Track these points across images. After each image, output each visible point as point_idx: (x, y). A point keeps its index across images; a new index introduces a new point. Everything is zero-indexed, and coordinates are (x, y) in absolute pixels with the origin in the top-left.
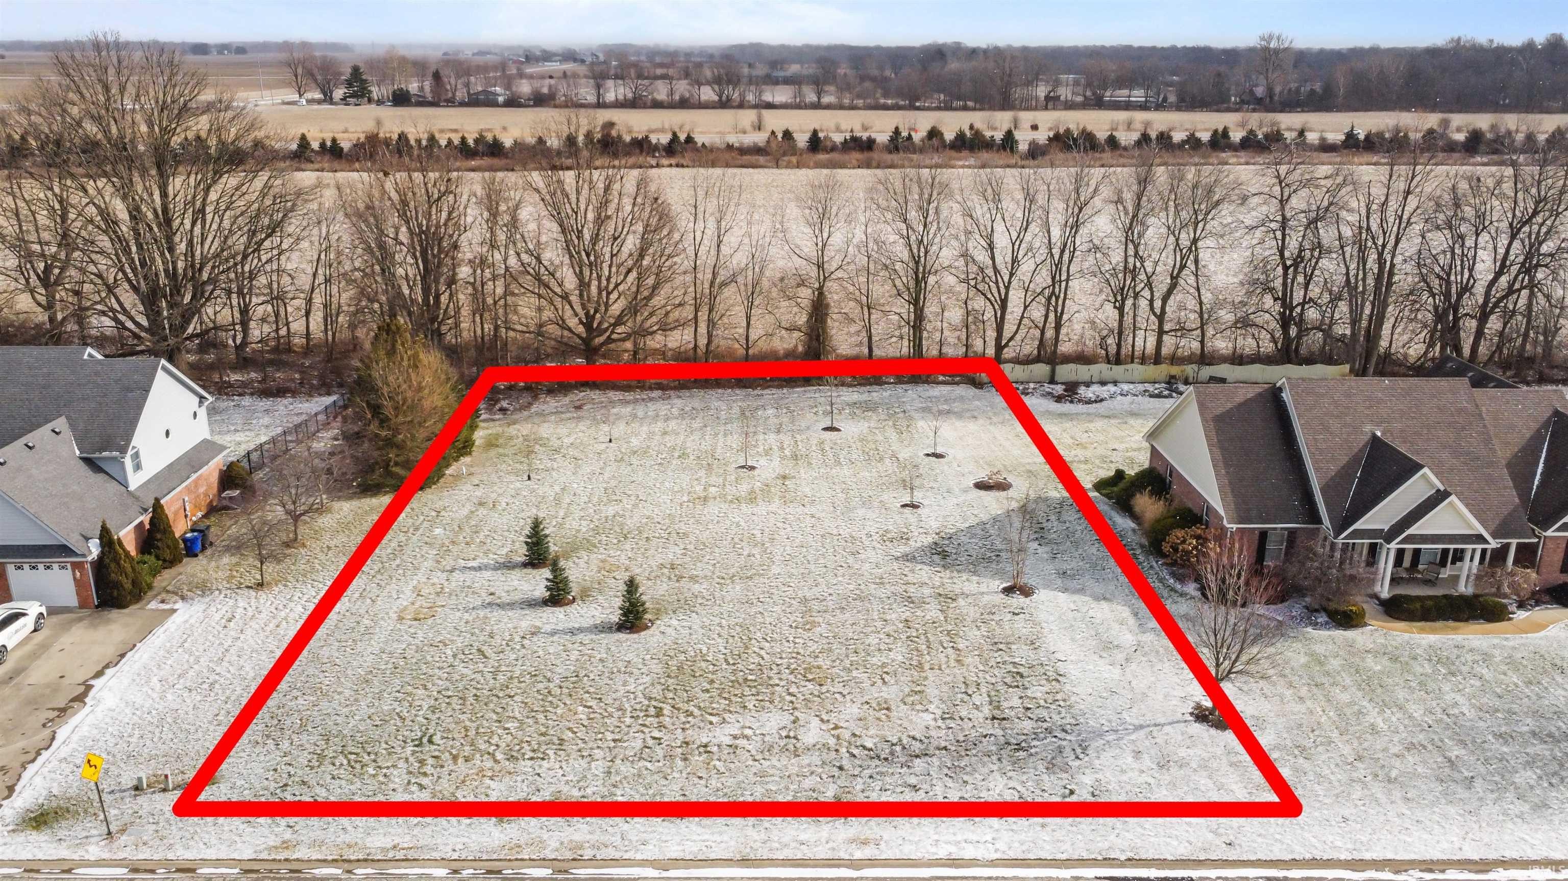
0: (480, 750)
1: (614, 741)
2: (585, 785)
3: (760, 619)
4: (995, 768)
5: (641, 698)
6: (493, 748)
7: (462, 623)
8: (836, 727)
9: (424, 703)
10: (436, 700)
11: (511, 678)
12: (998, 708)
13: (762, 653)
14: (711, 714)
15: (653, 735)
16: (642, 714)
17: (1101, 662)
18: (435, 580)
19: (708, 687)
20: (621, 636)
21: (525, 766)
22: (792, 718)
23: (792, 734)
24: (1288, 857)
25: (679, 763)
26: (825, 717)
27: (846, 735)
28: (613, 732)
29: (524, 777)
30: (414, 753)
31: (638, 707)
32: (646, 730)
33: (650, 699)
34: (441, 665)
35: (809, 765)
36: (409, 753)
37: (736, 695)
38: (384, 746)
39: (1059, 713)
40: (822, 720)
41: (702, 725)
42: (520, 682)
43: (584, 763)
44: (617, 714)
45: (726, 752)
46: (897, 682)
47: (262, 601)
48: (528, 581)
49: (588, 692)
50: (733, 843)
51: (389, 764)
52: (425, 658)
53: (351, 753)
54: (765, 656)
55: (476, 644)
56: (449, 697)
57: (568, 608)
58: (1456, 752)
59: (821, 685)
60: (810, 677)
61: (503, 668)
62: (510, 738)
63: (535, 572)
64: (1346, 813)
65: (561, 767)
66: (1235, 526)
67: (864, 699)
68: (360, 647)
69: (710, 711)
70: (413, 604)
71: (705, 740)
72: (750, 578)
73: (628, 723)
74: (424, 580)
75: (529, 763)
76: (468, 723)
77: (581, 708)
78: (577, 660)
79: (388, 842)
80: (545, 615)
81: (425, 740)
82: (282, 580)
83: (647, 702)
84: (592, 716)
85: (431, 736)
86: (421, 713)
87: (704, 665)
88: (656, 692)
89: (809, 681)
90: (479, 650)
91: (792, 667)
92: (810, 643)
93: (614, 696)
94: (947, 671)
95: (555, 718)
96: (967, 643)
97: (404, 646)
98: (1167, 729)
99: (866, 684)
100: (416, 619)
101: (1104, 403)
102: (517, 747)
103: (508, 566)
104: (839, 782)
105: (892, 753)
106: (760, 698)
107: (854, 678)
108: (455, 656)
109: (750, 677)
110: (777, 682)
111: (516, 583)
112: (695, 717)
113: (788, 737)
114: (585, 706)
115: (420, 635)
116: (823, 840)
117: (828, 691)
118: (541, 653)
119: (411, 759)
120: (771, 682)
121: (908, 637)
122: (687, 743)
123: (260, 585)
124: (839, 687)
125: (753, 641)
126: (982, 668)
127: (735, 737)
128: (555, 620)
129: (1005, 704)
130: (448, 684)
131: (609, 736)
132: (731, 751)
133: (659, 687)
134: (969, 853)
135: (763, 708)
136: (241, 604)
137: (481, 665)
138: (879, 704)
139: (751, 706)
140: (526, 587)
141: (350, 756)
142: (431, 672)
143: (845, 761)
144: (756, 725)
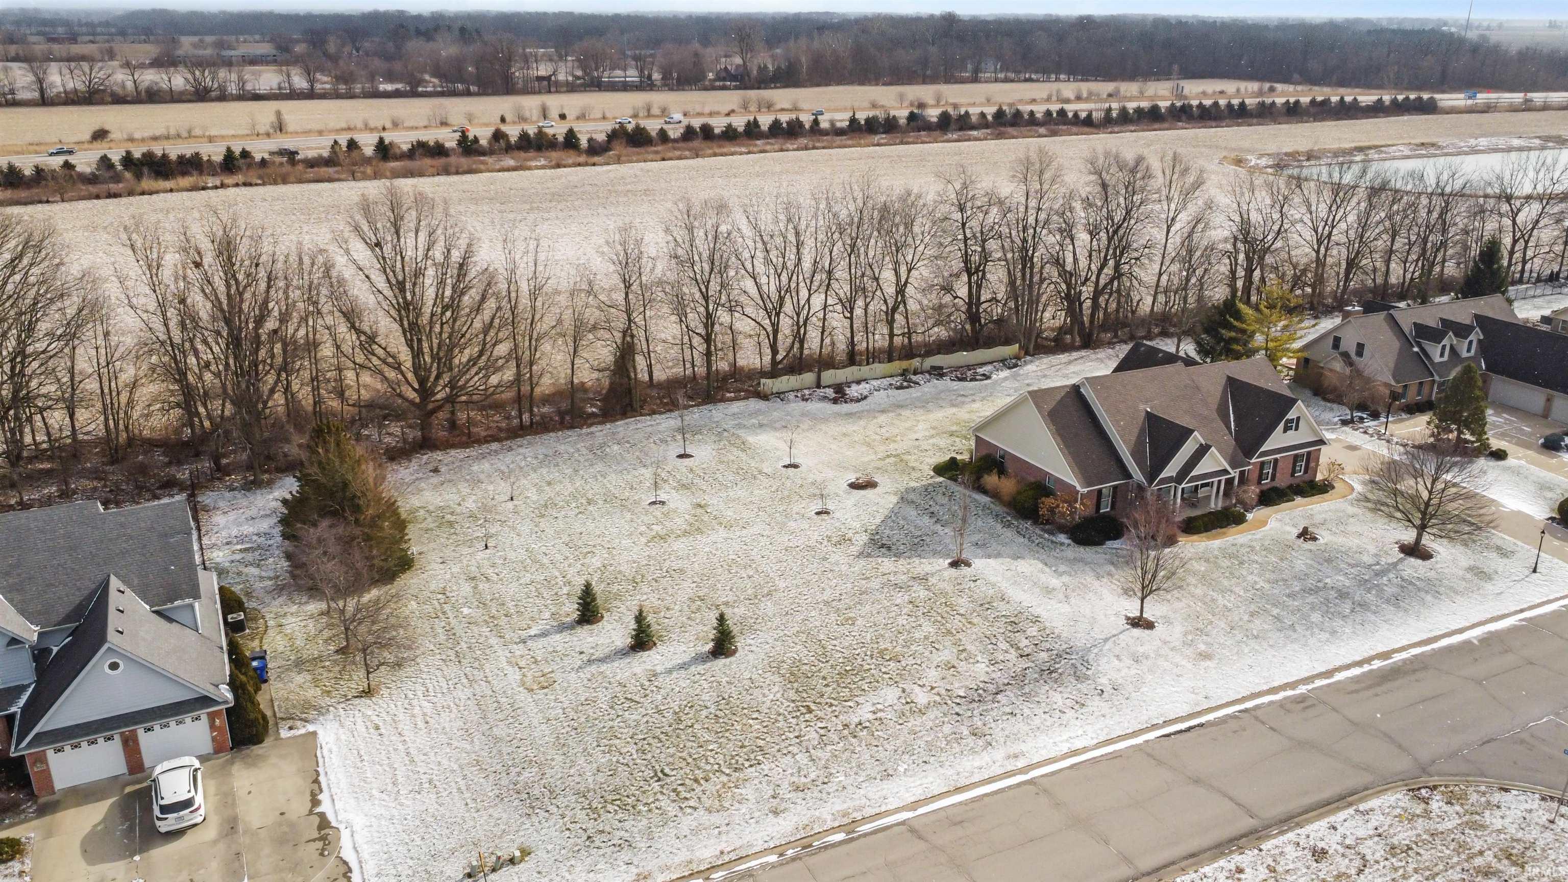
0: (709, 771)
1: (797, 737)
2: (806, 773)
4: (1047, 687)
5: (786, 703)
6: (716, 766)
8: (932, 688)
12: (1018, 648)
13: (838, 649)
14: (845, 701)
15: (819, 726)
16: (798, 714)
17: (1052, 602)
18: (519, 653)
21: (751, 772)
22: (900, 689)
23: (908, 700)
24: (1240, 697)
25: (855, 741)
26: (920, 683)
27: (943, 692)
28: (790, 732)
30: (661, 786)
31: (790, 709)
32: (811, 724)
33: (793, 701)
35: (936, 718)
36: (658, 787)
37: (849, 683)
38: (633, 788)
39: (1056, 642)
40: (919, 685)
41: (845, 710)
43: (790, 758)
44: (781, 718)
45: (877, 724)
46: (944, 647)
51: (652, 800)
53: (614, 800)
54: (842, 650)
57: (658, 650)
58: (1275, 611)
59: (898, 661)
60: (886, 657)
61: (662, 707)
62: (721, 756)
64: (1249, 662)
65: (777, 766)
66: (1086, 490)
67: (934, 664)
68: (523, 720)
69: (842, 699)
70: (524, 676)
71: (857, 720)
73: (794, 723)
74: (509, 654)
75: (753, 769)
76: (679, 754)
77: (751, 721)
78: (711, 687)
79: (714, 851)
80: (645, 659)
81: (660, 775)
82: (379, 683)
83: (793, 705)
84: (764, 724)
85: (662, 771)
86: (635, 756)
87: (806, 667)
88: (792, 694)
89: (888, 660)
91: (868, 653)
92: (864, 634)
93: (766, 706)
94: (968, 631)
96: (964, 609)
97: (561, 711)
98: (1121, 636)
99: (927, 653)
100: (543, 688)
101: (869, 399)
102: (733, 761)
103: (566, 627)
104: (965, 723)
105: (980, 695)
106: (867, 681)
107: (915, 651)
109: (847, 668)
110: (868, 666)
112: (836, 706)
113: (907, 703)
114: (753, 719)
115: (563, 699)
116: (991, 763)
117: (907, 665)
119: (665, 791)
122: (847, 725)
123: (367, 693)
124: (912, 660)
125: (824, 642)
126: (987, 624)
127: (874, 713)
129: (1021, 645)
130: (631, 730)
131: (790, 735)
132: (879, 722)
133: (792, 692)
134: (1079, 744)
135: (876, 687)
137: (641, 709)
138: (946, 665)
139: (866, 688)
140: (603, 640)
142: (607, 725)
143: (957, 709)
144: (881, 701)
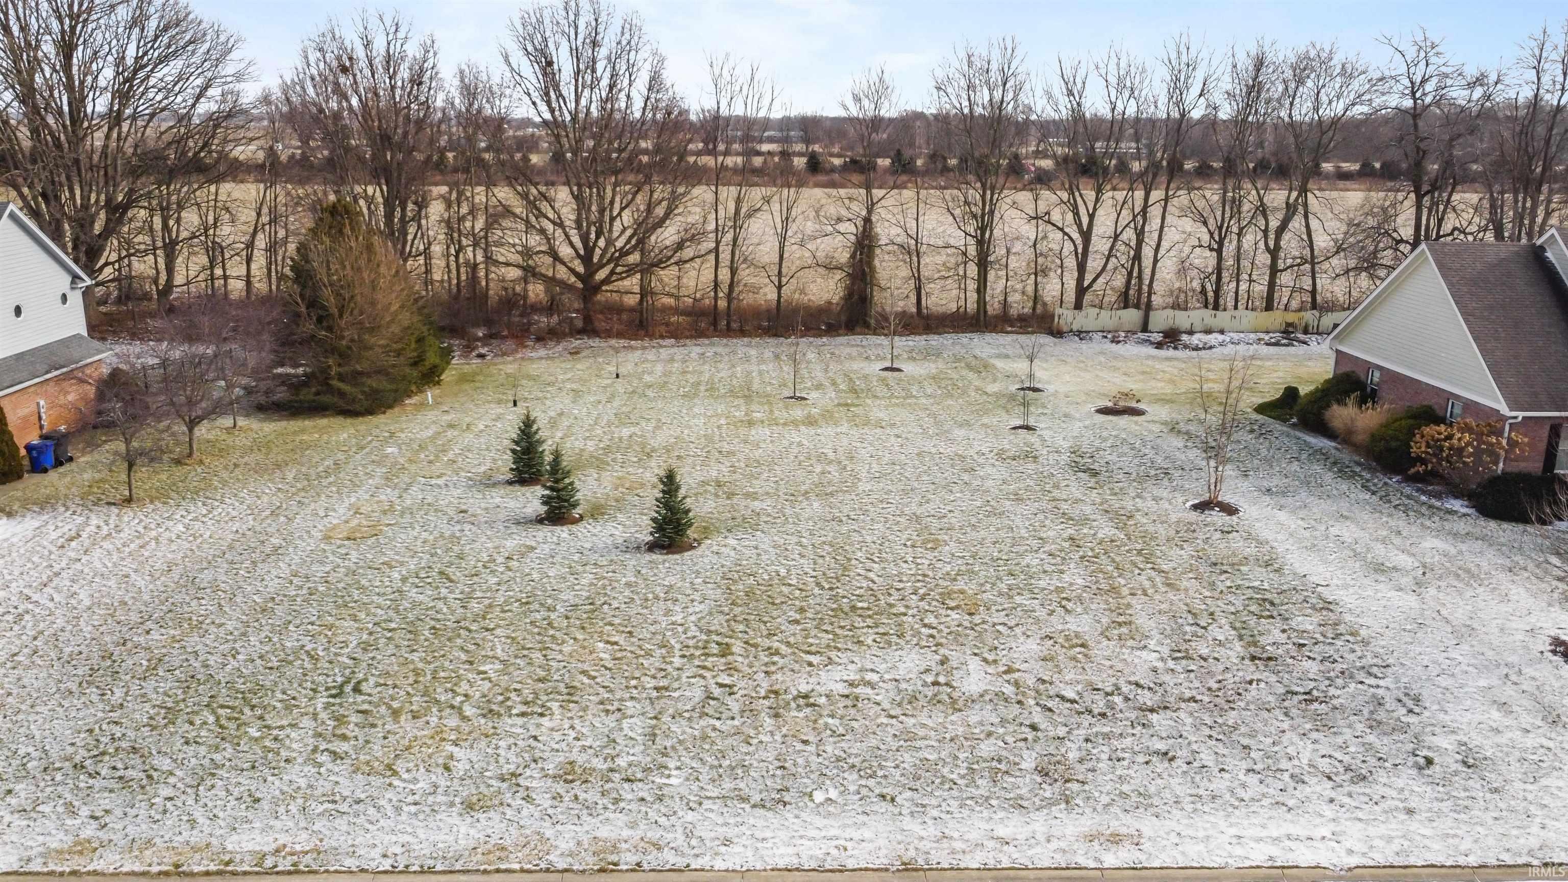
0: (437, 702)
1: (658, 689)
2: (613, 753)
3: (856, 537)
4: (1285, 726)
5: (693, 631)
6: (459, 699)
7: (419, 543)
8: (1010, 670)
9: (352, 638)
10: (371, 634)
11: (490, 606)
12: (1255, 644)
13: (871, 575)
14: (809, 653)
15: (720, 680)
16: (698, 653)
17: (1380, 587)
18: (383, 497)
19: (798, 617)
20: (657, 557)
21: (512, 724)
22: (938, 657)
23: (942, 679)
25: (769, 722)
26: (990, 658)
27: (1029, 680)
28: (654, 677)
29: (512, 741)
30: (327, 706)
31: (691, 643)
32: (708, 674)
33: (709, 632)
34: (382, 590)
35: (981, 723)
36: (320, 706)
37: (842, 627)
38: (279, 696)
39: (1354, 651)
40: (985, 660)
41: (797, 667)
42: (503, 611)
43: (610, 721)
44: (658, 652)
45: (841, 705)
46: (1086, 611)
47: (126, 519)
48: (516, 498)
49: (611, 624)
50: (882, 842)
51: (285, 722)
52: (358, 582)
53: (222, 707)
54: (876, 579)
55: (437, 567)
56: (390, 631)
57: (574, 528)
59: (971, 614)
60: (952, 604)
61: (479, 594)
62: (487, 685)
63: (524, 489)
65: (572, 727)
66: (1521, 415)
67: (1043, 632)
68: (262, 569)
69: (805, 648)
70: (347, 522)
71: (804, 688)
72: (832, 494)
73: (677, 665)
74: (367, 497)
75: (520, 721)
76: (420, 665)
77: (601, 645)
78: (591, 584)
79: (265, 843)
80: (540, 534)
81: (348, 689)
82: (161, 496)
83: (704, 637)
84: (619, 655)
85: (359, 682)
86: (346, 651)
87: (785, 589)
88: (719, 621)
89: (952, 609)
90: (441, 573)
91: (921, 591)
92: (939, 565)
93: (652, 629)
94: (1157, 597)
95: (560, 657)
96: (1172, 565)
97: (327, 569)
99: (1041, 613)
100: (349, 539)
101: (1214, 350)
102: (500, 698)
103: (487, 482)
104: (1038, 748)
105: (1110, 705)
106: (881, 630)
107: (1020, 605)
108: (404, 580)
109: (860, 605)
110: (903, 610)
111: (498, 500)
112: (783, 657)
113: (936, 683)
114: (608, 642)
115: (354, 555)
116: (1041, 837)
117: (984, 622)
118: (535, 576)
119: (323, 715)
120: (894, 611)
121: (1082, 557)
122: (776, 693)
123: (129, 500)
124: (1000, 618)
125: (853, 562)
126: (1208, 594)
127: (852, 684)
128: (555, 539)
129: (1263, 640)
130: (391, 613)
131: (650, 683)
132: (849, 703)
133: (723, 618)
135: (889, 644)
136: (94, 521)
137: (443, 590)
138: (1067, 638)
139: (869, 641)
140: (512, 504)
141: (221, 711)
142: (365, 599)
143: (1038, 717)
144: (882, 667)
